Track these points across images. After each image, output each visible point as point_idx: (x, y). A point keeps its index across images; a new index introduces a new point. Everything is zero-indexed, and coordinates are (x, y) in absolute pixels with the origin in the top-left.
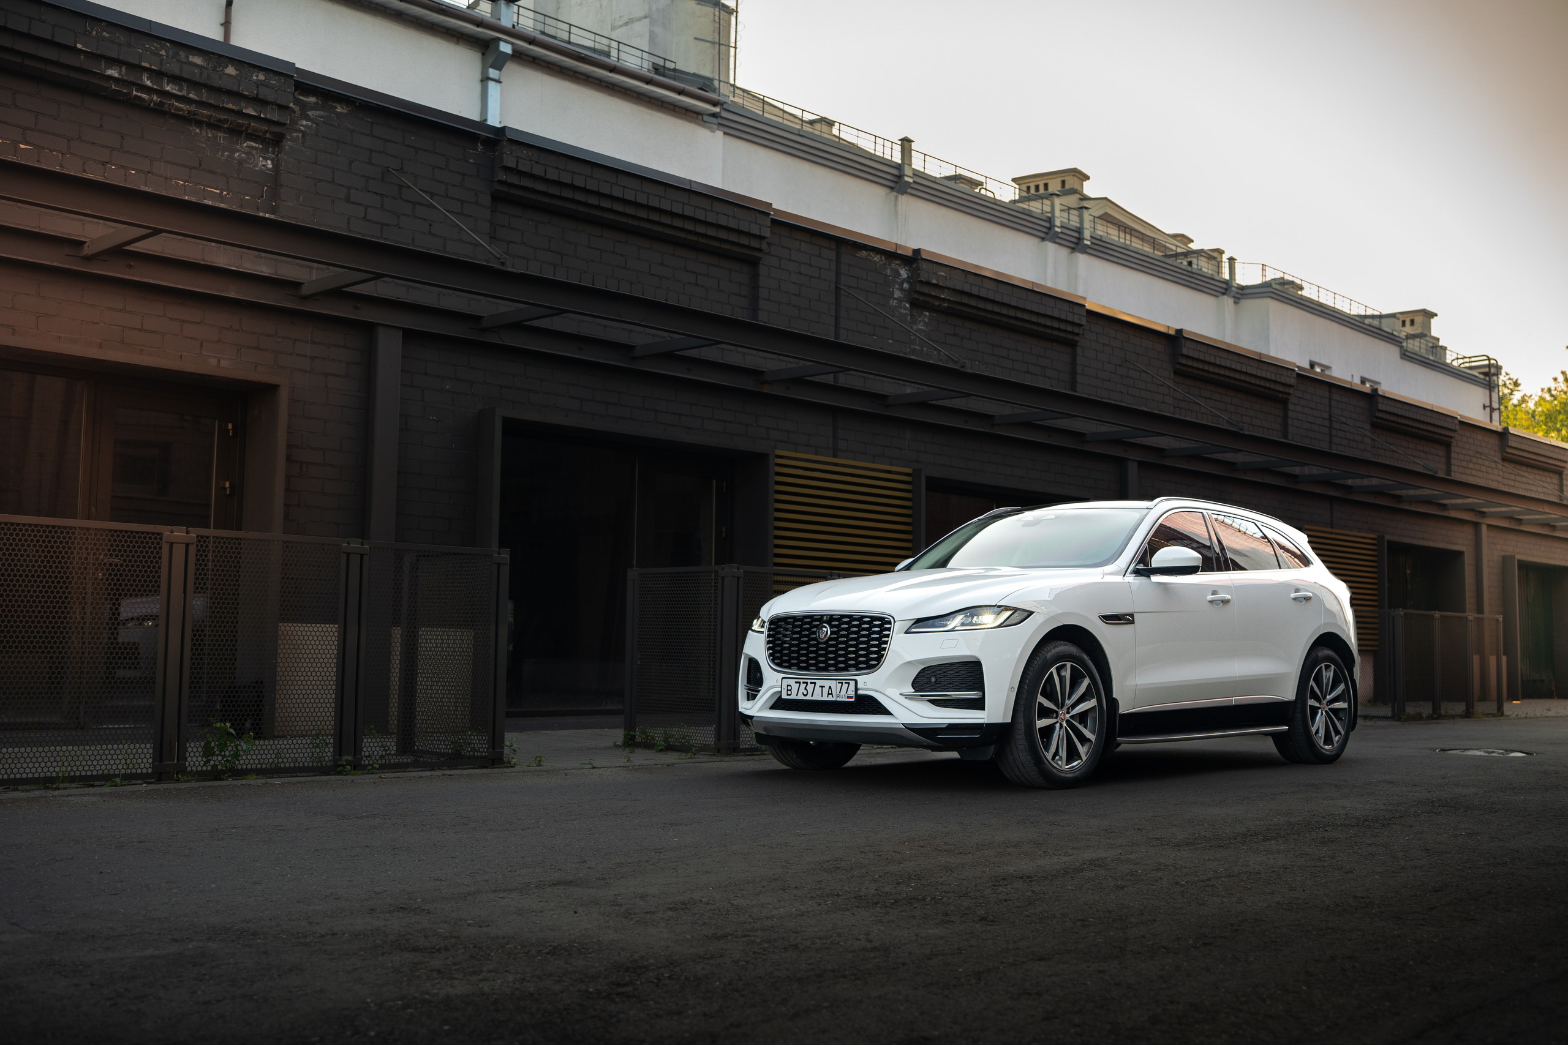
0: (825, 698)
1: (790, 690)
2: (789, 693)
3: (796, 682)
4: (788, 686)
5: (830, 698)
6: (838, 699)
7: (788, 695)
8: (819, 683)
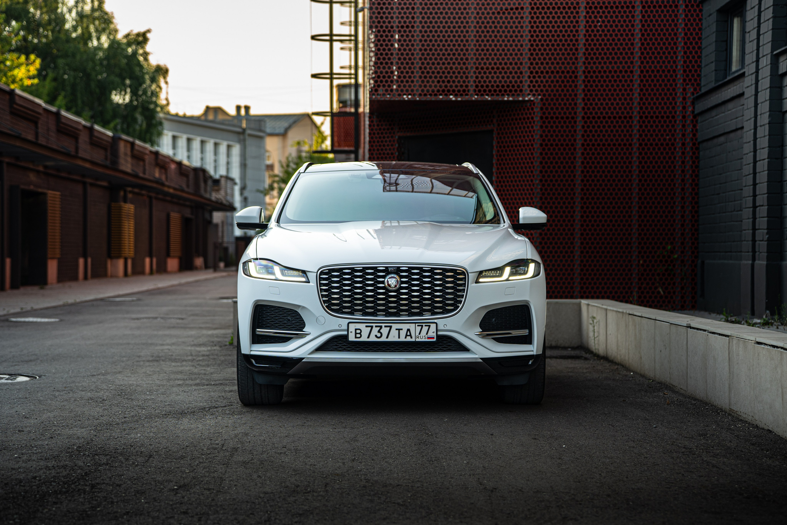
0: (402, 339)
1: (360, 333)
2: (358, 336)
3: (367, 326)
4: (356, 330)
5: (409, 339)
6: (417, 340)
7: (356, 337)
8: (395, 326)
